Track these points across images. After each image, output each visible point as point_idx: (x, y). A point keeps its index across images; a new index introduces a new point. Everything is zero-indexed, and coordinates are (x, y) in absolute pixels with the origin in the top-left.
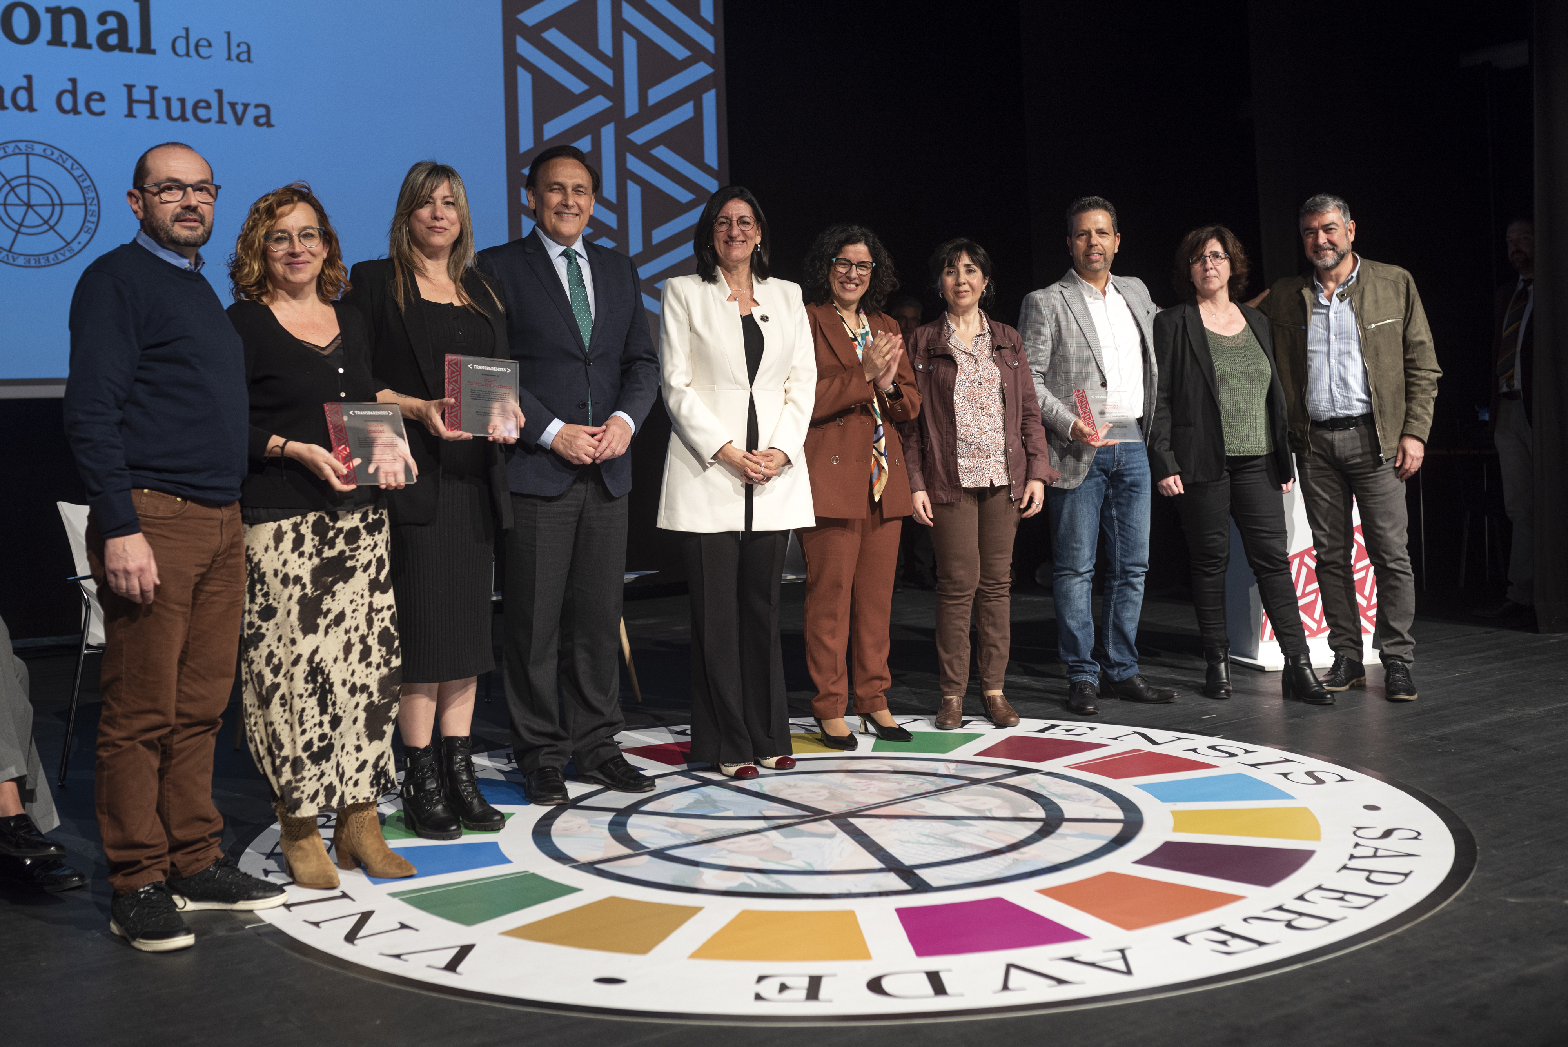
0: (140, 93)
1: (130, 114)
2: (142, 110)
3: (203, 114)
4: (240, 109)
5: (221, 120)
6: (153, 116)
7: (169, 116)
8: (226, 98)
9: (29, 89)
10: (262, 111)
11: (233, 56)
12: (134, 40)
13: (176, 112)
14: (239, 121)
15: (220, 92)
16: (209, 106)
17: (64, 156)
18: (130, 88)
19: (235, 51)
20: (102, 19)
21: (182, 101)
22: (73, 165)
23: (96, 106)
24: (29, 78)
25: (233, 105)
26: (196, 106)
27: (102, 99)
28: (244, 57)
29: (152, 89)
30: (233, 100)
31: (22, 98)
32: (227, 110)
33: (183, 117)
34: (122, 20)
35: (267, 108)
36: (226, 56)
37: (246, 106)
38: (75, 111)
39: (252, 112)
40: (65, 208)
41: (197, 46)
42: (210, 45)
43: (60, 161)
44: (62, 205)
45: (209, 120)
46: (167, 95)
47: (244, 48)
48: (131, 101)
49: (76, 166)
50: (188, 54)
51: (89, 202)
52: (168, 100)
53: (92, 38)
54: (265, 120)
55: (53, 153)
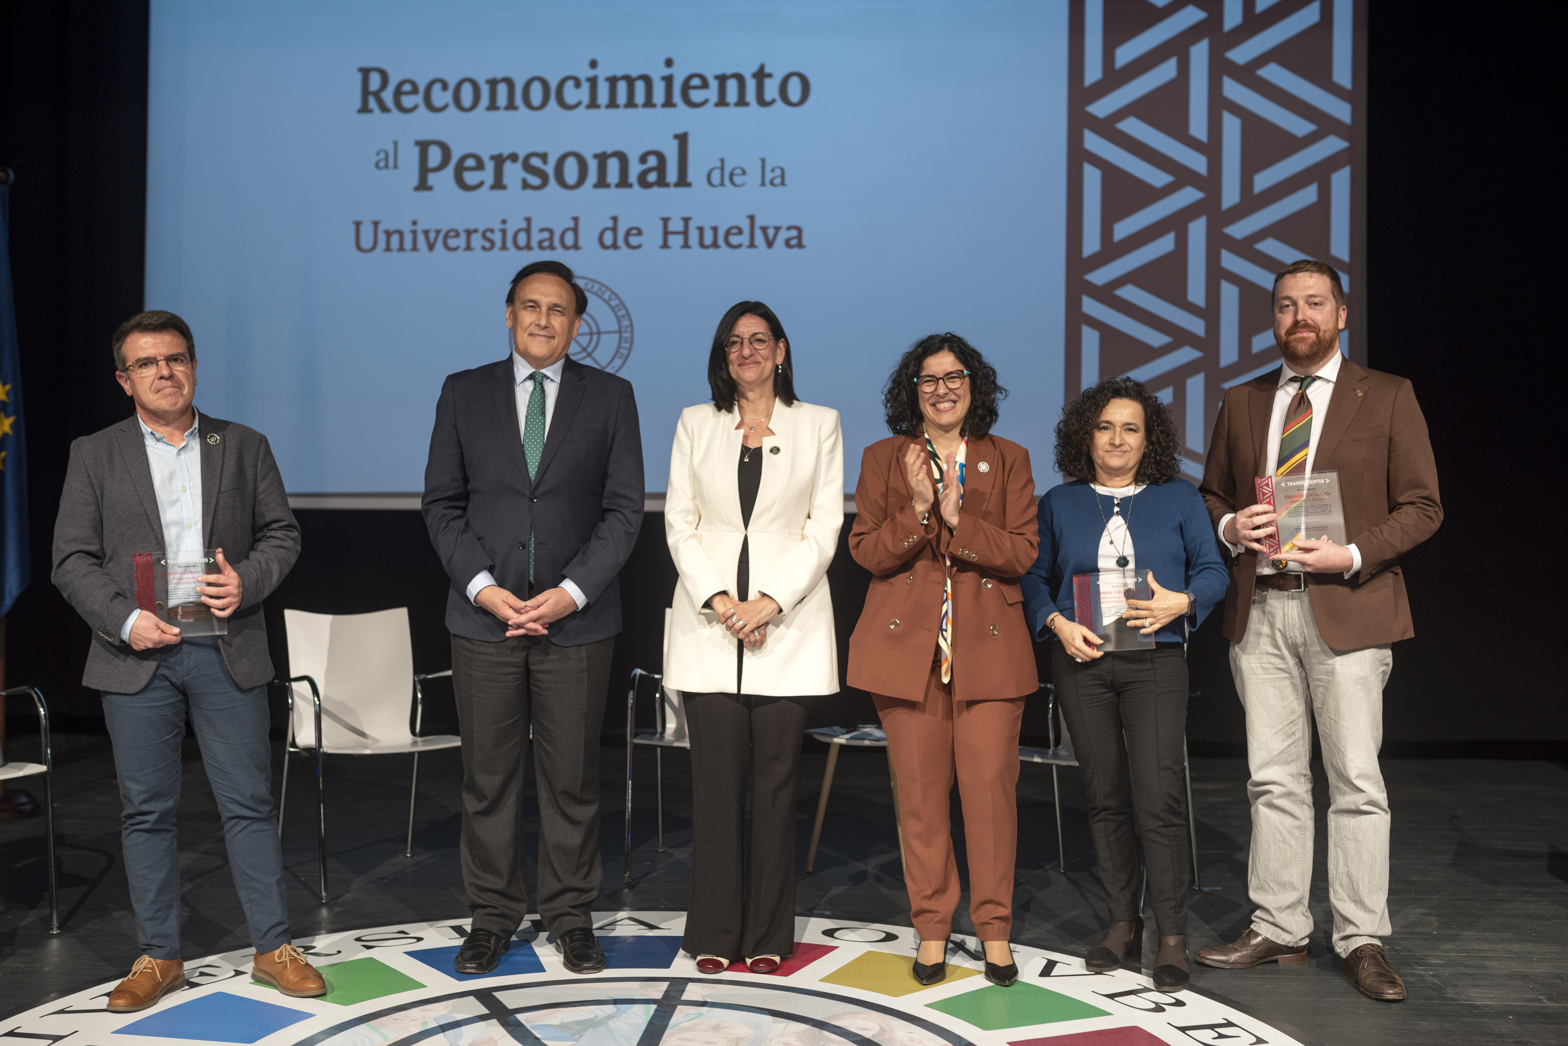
0: (676, 225)
1: (665, 246)
2: (676, 241)
3: (734, 240)
4: (771, 233)
5: (752, 245)
6: (686, 245)
7: (702, 245)
8: (758, 223)
9: (575, 230)
10: (794, 233)
11: (767, 181)
12: (672, 175)
13: (708, 239)
14: (770, 244)
15: (752, 218)
16: (740, 232)
17: (604, 289)
18: (666, 221)
19: (769, 176)
20: (643, 159)
21: (715, 229)
22: (610, 296)
23: (634, 241)
24: (576, 219)
25: (764, 230)
26: (728, 233)
27: (640, 233)
28: (778, 181)
29: (686, 220)
30: (764, 224)
31: (569, 239)
32: (759, 235)
33: (715, 245)
34: (661, 157)
35: (799, 230)
36: (759, 181)
37: (777, 229)
38: (615, 246)
39: (783, 235)
40: (603, 336)
41: (732, 175)
42: (744, 173)
43: (599, 293)
44: (599, 333)
45: (740, 246)
46: (700, 224)
47: (778, 172)
48: (666, 233)
49: (613, 297)
50: (722, 184)
51: (623, 329)
52: (701, 229)
53: (633, 177)
54: (797, 242)
55: (593, 287)
